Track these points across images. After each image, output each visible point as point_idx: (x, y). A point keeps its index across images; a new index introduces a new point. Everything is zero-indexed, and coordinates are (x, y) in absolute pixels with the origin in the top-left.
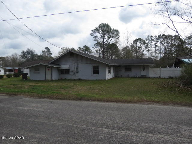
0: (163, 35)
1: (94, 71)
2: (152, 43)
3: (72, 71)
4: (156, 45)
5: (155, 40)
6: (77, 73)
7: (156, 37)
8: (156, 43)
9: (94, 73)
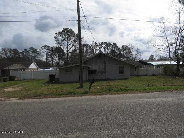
0: (105, 42)
1: (119, 71)
2: (96, 49)
3: (100, 72)
4: (100, 50)
5: (99, 46)
6: (105, 73)
7: (99, 43)
8: (100, 49)
9: (120, 73)
